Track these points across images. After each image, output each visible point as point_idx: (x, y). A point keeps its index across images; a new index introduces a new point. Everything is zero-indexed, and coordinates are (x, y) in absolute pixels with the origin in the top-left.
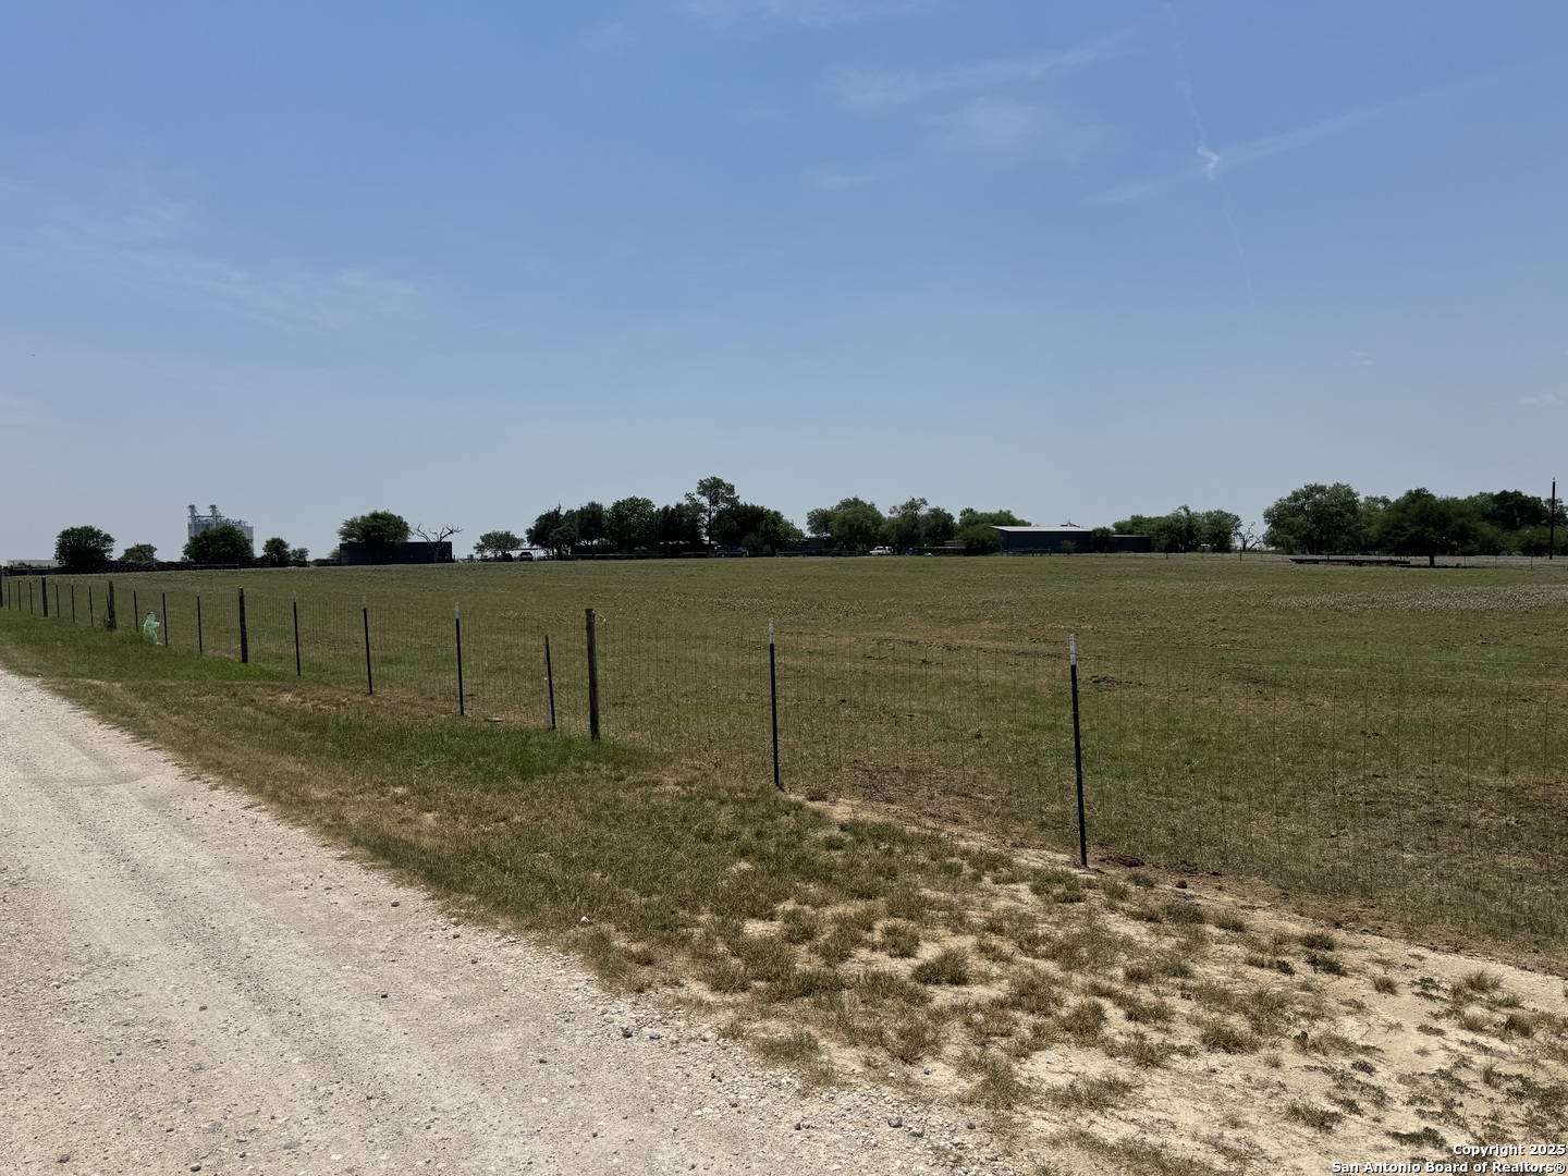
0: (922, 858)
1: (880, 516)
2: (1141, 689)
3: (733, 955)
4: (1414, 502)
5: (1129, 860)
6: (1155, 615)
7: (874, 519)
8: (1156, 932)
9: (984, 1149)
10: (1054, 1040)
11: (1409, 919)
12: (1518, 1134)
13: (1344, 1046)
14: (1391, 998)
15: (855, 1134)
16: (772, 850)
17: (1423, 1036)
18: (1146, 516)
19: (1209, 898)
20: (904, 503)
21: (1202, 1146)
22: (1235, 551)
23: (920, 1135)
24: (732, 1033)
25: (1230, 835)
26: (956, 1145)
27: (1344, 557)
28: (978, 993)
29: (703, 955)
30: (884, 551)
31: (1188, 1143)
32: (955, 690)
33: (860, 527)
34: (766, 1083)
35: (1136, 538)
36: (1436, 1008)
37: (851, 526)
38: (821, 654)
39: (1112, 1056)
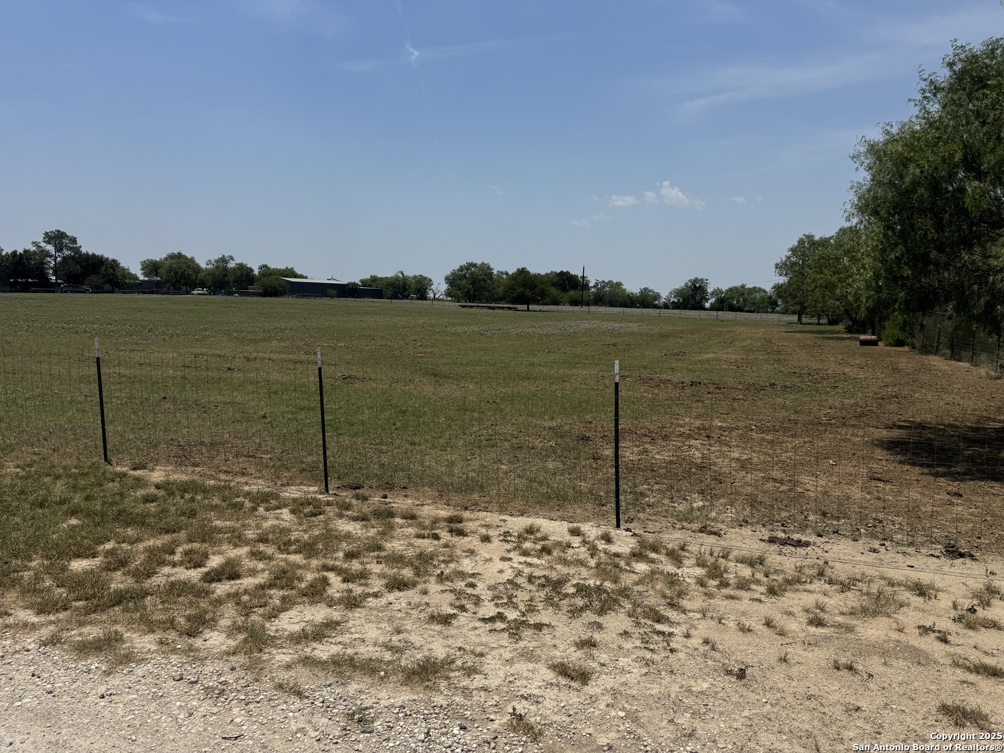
0: (216, 501)
1: (199, 266)
2: (371, 382)
3: (58, 586)
4: (520, 275)
5: (355, 485)
6: (383, 337)
7: (194, 269)
8: (366, 527)
9: (241, 681)
10: (295, 604)
11: (501, 501)
12: (540, 606)
13: (461, 575)
14: (488, 545)
15: (147, 692)
16: (98, 508)
17: (502, 563)
18: (379, 276)
19: (400, 503)
20: (216, 258)
21: (379, 649)
22: (430, 299)
23: (196, 682)
24: (53, 641)
25: (414, 464)
26: (221, 683)
27: (486, 305)
28: (248, 582)
29: (31, 590)
30: (203, 292)
31: (371, 648)
32: (250, 387)
33: (183, 274)
34: (78, 672)
35: (374, 290)
36: (509, 546)
37: (176, 273)
38: (150, 365)
39: (331, 606)
